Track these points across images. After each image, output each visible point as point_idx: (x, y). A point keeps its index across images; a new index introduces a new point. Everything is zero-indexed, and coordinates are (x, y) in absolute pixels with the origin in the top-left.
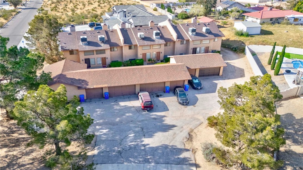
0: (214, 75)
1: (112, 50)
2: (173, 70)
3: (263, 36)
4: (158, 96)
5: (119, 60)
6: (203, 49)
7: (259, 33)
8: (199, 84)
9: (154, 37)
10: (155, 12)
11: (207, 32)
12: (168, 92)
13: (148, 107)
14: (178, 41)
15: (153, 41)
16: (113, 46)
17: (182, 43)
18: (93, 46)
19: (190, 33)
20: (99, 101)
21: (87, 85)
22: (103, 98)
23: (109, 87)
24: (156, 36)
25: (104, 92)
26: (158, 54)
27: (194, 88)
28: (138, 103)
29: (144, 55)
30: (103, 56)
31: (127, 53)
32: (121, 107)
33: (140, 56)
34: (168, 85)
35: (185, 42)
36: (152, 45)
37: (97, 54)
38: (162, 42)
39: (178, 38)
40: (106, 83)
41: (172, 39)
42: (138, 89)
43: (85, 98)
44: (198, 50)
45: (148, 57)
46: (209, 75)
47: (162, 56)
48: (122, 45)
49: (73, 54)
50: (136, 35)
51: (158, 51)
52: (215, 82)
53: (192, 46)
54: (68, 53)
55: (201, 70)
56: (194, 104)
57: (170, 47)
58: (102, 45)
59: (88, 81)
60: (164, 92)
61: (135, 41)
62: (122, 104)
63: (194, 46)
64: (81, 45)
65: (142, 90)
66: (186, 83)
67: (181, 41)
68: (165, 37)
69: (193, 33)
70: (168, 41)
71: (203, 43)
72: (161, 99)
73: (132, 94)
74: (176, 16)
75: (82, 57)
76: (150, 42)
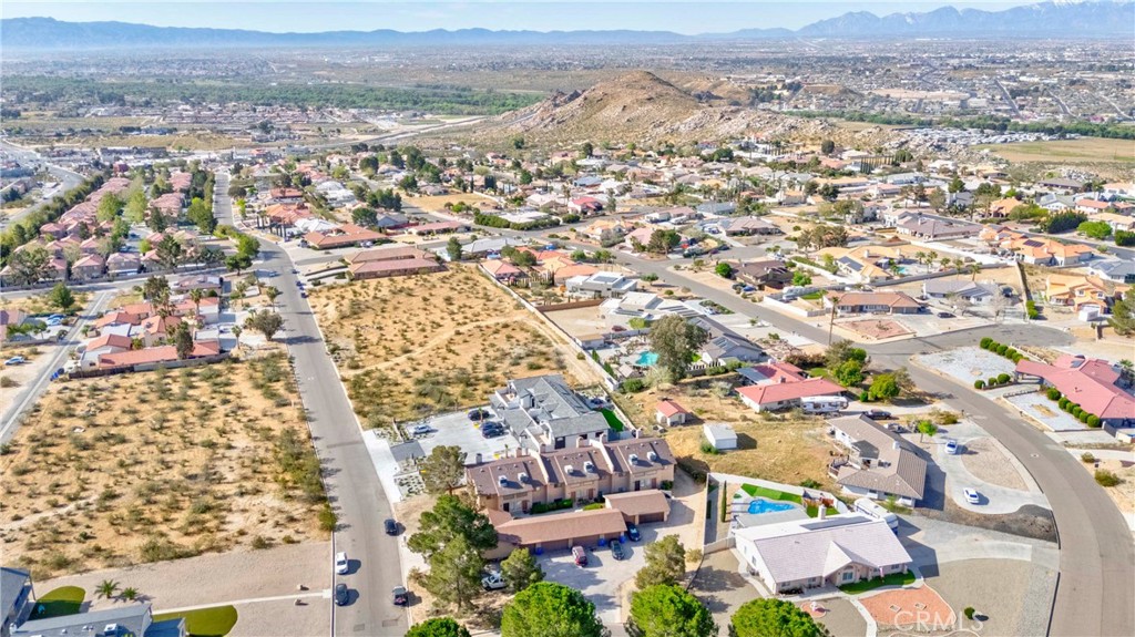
0: (657, 521)
1: (535, 490)
3: (740, 452)
4: (592, 550)
5: (543, 502)
6: (649, 482)
7: (735, 446)
8: (637, 535)
9: (585, 470)
11: (653, 460)
12: (603, 545)
13: (584, 562)
14: (615, 474)
15: (584, 476)
16: (535, 484)
17: (621, 475)
18: (514, 488)
19: (631, 463)
21: (522, 540)
22: (536, 553)
23: (542, 543)
24: (588, 470)
25: (537, 547)
26: (591, 491)
27: (633, 540)
28: (571, 559)
29: (573, 494)
30: (525, 498)
31: (553, 493)
32: (554, 563)
33: (568, 496)
34: (602, 537)
35: (624, 474)
36: (584, 482)
37: (517, 497)
38: (595, 476)
39: (615, 470)
41: (608, 471)
42: (570, 543)
44: (642, 485)
45: (578, 496)
46: (651, 522)
47: (595, 494)
48: (547, 484)
49: (491, 499)
50: (563, 469)
51: (590, 487)
52: (656, 530)
53: (633, 479)
55: (641, 517)
56: (628, 558)
57: (605, 481)
58: (524, 485)
59: (522, 536)
60: (599, 545)
61: (563, 479)
62: (555, 560)
63: (637, 479)
64: (500, 488)
65: (575, 544)
66: (622, 534)
68: (600, 468)
69: (635, 462)
70: (602, 474)
71: (648, 474)
72: (595, 554)
73: (565, 549)
74: (621, 386)
75: (501, 502)
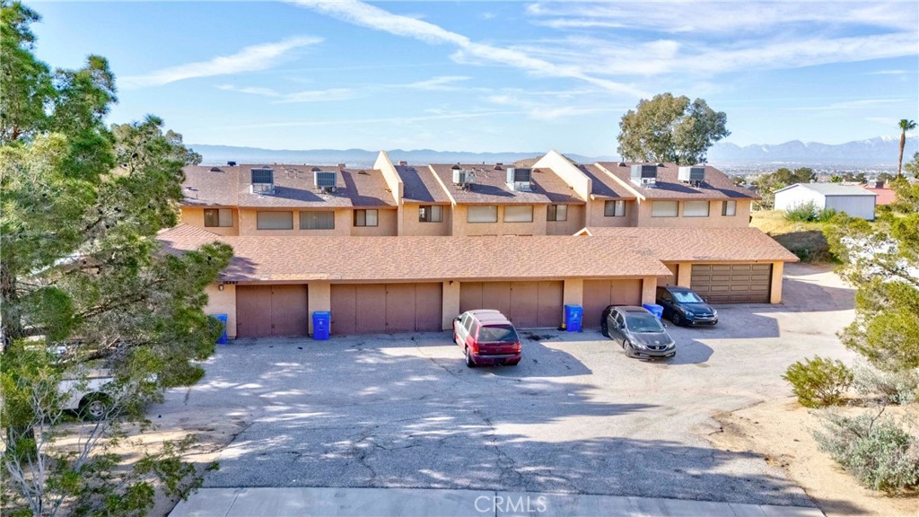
0: (748, 300)
1: (360, 220)
2: (590, 247)
4: (535, 338)
8: (703, 308)
9: (510, 184)
15: (506, 194)
17: (609, 212)
18: (294, 198)
19: (638, 181)
20: (288, 343)
21: (251, 271)
22: (308, 336)
25: (311, 310)
38: (540, 198)
39: (595, 190)
40: (322, 270)
41: (574, 196)
42: (451, 308)
43: (232, 332)
49: (218, 226)
50: (447, 179)
51: (524, 230)
52: (763, 314)
53: (646, 221)
54: (200, 219)
55: (697, 274)
56: (697, 360)
57: (565, 224)
58: (326, 197)
59: (252, 261)
60: (561, 329)
61: (444, 194)
63: (656, 224)
64: (249, 194)
66: (650, 294)
67: (607, 202)
68: (547, 191)
70: (559, 199)
71: (686, 213)
73: (428, 330)
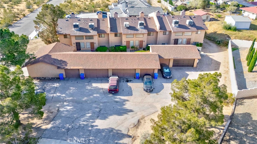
0: (188, 66)
1: (100, 36)
2: (145, 58)
3: (252, 31)
4: (128, 81)
5: (107, 46)
6: (185, 40)
7: (248, 28)
8: (169, 73)
9: (139, 27)
10: (159, 3)
11: (190, 25)
12: (138, 78)
14: (160, 31)
15: (137, 30)
16: (101, 32)
17: (164, 33)
18: (84, 32)
19: (173, 25)
20: (76, 80)
21: (66, 65)
22: (80, 78)
23: (85, 69)
24: (140, 26)
25: (80, 73)
26: (141, 42)
27: (164, 77)
29: (128, 42)
30: (91, 41)
31: (113, 40)
32: (92, 87)
33: (124, 44)
34: (138, 72)
35: (167, 33)
36: (136, 34)
37: (86, 39)
38: (145, 31)
39: (161, 28)
40: (82, 65)
41: (156, 29)
42: (110, 73)
43: (65, 77)
44: (180, 41)
45: (131, 44)
46: (183, 66)
47: (144, 45)
48: (109, 33)
49: (67, 38)
50: (123, 24)
51: (141, 39)
52: (187, 72)
53: (173, 37)
54: (63, 37)
55: (175, 61)
56: (157, 92)
57: (152, 37)
58: (91, 31)
59: (67, 62)
60: (135, 78)
61: (121, 30)
62: (94, 85)
63: (176, 37)
64: (73, 31)
66: (156, 72)
67: (164, 32)
68: (150, 27)
69: (176, 25)
70: (150, 31)
71: (185, 34)
72: (129, 84)
73: (106, 77)
74: (175, 8)
75: (74, 41)
76: (133, 31)
